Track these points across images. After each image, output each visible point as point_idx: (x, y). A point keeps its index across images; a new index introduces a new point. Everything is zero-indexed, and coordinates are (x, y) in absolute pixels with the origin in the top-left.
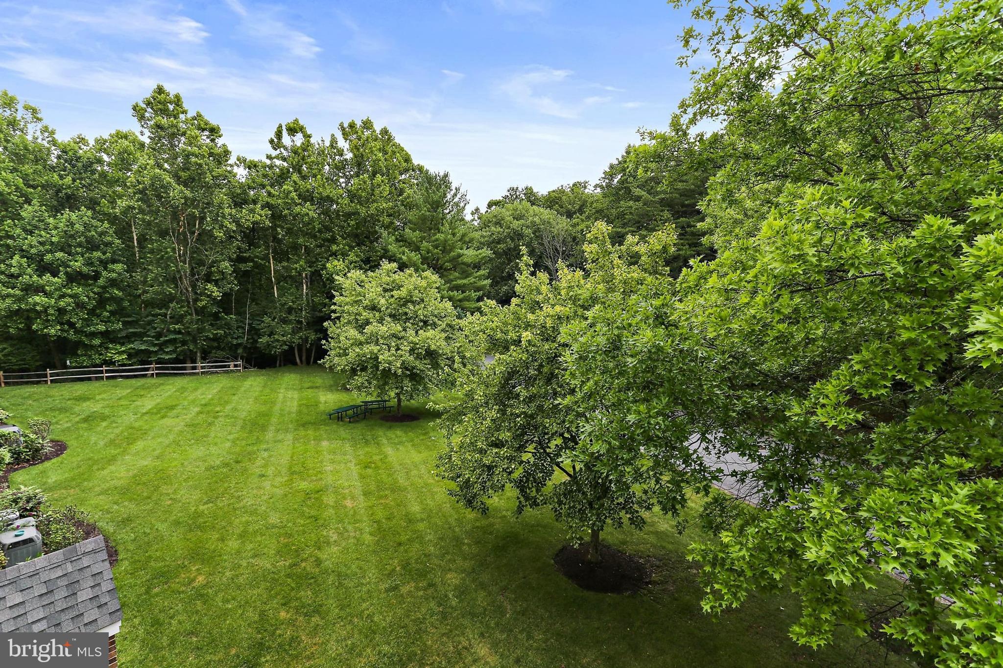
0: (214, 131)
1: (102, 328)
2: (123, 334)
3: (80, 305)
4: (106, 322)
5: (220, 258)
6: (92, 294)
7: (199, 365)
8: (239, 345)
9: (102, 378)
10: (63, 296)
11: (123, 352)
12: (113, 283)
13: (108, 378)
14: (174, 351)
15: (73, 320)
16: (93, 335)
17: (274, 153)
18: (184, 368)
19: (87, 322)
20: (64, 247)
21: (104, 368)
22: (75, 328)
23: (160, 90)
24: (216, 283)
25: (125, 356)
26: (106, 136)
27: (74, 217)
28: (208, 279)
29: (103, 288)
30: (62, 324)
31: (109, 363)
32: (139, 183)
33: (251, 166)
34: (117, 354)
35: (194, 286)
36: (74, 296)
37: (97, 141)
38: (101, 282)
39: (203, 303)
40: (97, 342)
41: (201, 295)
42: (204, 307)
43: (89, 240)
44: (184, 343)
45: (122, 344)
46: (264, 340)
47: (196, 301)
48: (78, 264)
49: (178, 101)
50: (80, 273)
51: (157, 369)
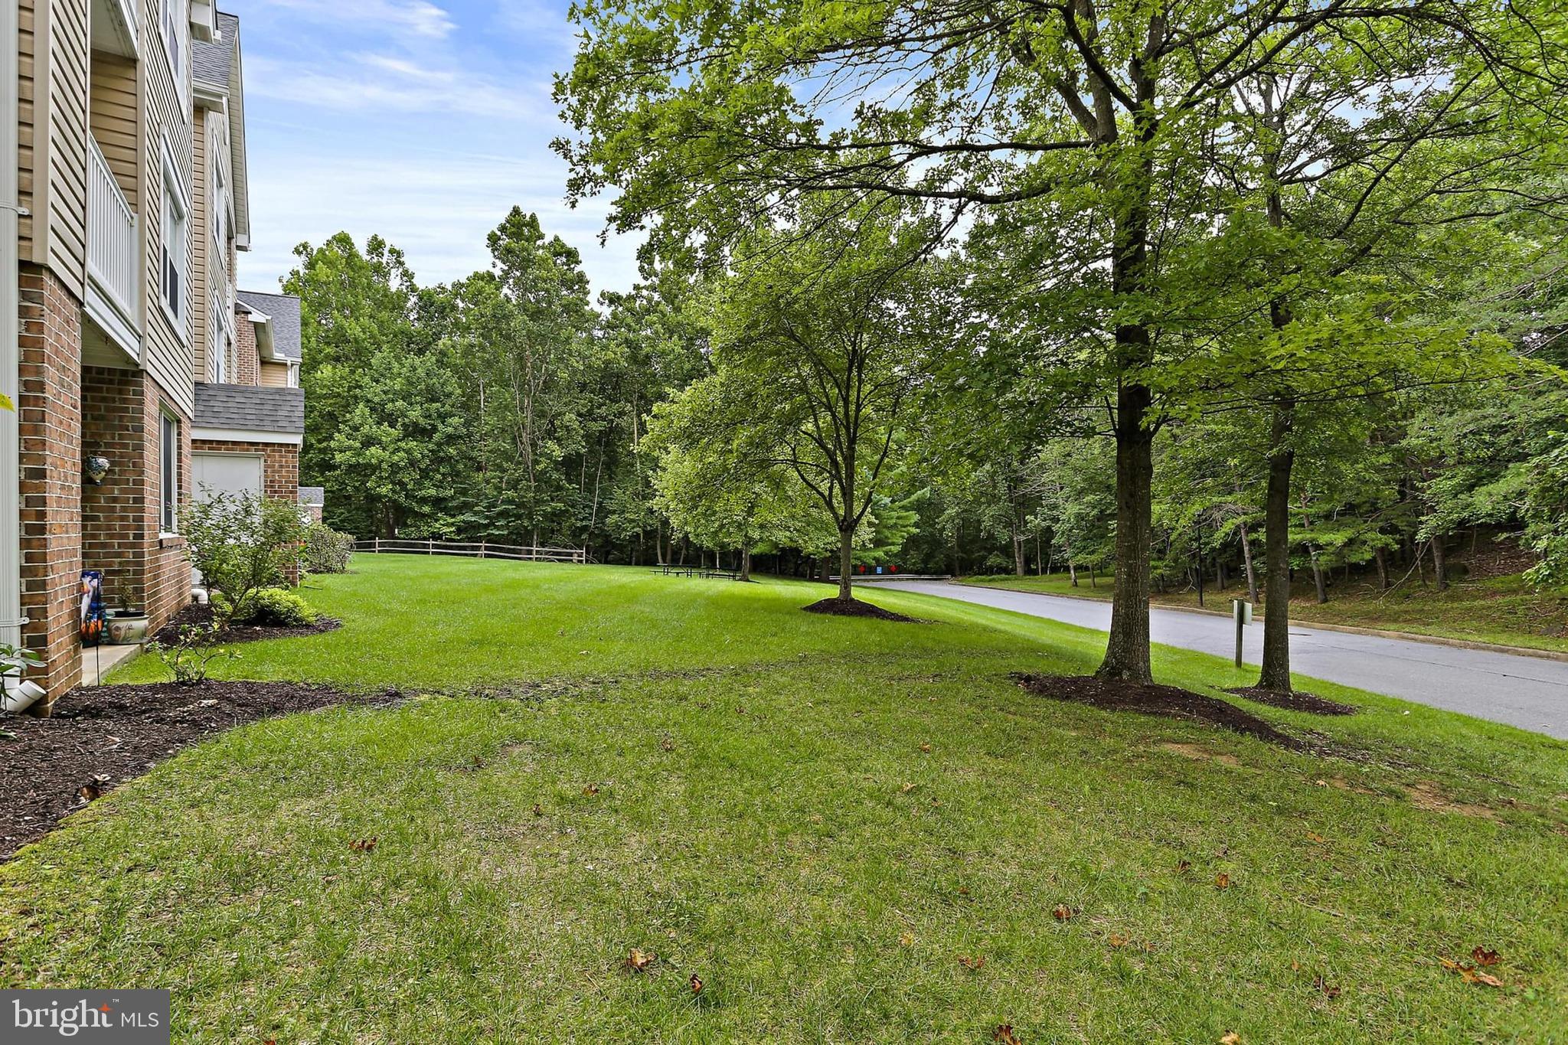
0: (572, 256)
1: (433, 492)
2: (454, 503)
3: (413, 463)
4: (438, 487)
5: (564, 409)
6: (426, 452)
7: (535, 548)
8: (585, 528)
9: (428, 553)
10: (398, 450)
11: (452, 524)
12: (451, 439)
13: (433, 553)
14: (507, 526)
15: (406, 480)
16: (424, 500)
17: (643, 283)
18: (519, 552)
19: (419, 483)
20: (406, 397)
21: (431, 542)
22: (407, 490)
23: (516, 211)
24: (559, 441)
25: (453, 529)
26: (464, 280)
27: (417, 361)
28: (550, 434)
29: (439, 444)
30: (394, 483)
31: (436, 536)
32: (482, 316)
33: (613, 299)
34: (444, 525)
35: (534, 445)
36: (407, 451)
37: (454, 285)
38: (436, 437)
39: (542, 466)
40: (426, 509)
41: (541, 455)
42: (544, 472)
43: (430, 389)
44: (519, 517)
45: (453, 516)
46: (612, 519)
47: (536, 462)
48: (415, 414)
49: (533, 222)
50: (416, 424)
51: (486, 548)
